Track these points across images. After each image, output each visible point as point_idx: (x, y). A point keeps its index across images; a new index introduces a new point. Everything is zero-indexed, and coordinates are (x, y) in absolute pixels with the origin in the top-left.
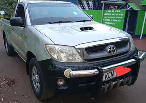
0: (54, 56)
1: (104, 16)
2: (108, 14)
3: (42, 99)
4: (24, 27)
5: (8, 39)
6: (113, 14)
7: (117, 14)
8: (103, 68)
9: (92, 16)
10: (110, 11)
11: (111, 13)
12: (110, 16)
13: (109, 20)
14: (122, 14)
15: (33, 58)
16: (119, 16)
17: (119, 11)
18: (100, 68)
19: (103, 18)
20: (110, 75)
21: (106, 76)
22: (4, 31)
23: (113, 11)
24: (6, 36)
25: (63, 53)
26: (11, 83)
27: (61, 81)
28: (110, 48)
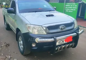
0: (30, 31)
1: (65, 6)
2: (68, 6)
3: (24, 54)
4: (15, 14)
5: (6, 20)
6: (71, 6)
7: (73, 6)
8: (57, 38)
9: (55, 7)
10: (69, 4)
11: (70, 5)
12: (69, 7)
13: (69, 9)
14: (76, 6)
15: (20, 32)
16: (74, 7)
17: (75, 4)
18: (55, 37)
19: (65, 8)
20: (62, 42)
21: (59, 42)
22: (4, 15)
23: (71, 4)
24: (6, 19)
25: (35, 29)
26: (8, 45)
27: (34, 44)
28: (62, 27)
